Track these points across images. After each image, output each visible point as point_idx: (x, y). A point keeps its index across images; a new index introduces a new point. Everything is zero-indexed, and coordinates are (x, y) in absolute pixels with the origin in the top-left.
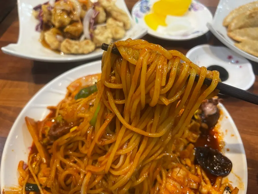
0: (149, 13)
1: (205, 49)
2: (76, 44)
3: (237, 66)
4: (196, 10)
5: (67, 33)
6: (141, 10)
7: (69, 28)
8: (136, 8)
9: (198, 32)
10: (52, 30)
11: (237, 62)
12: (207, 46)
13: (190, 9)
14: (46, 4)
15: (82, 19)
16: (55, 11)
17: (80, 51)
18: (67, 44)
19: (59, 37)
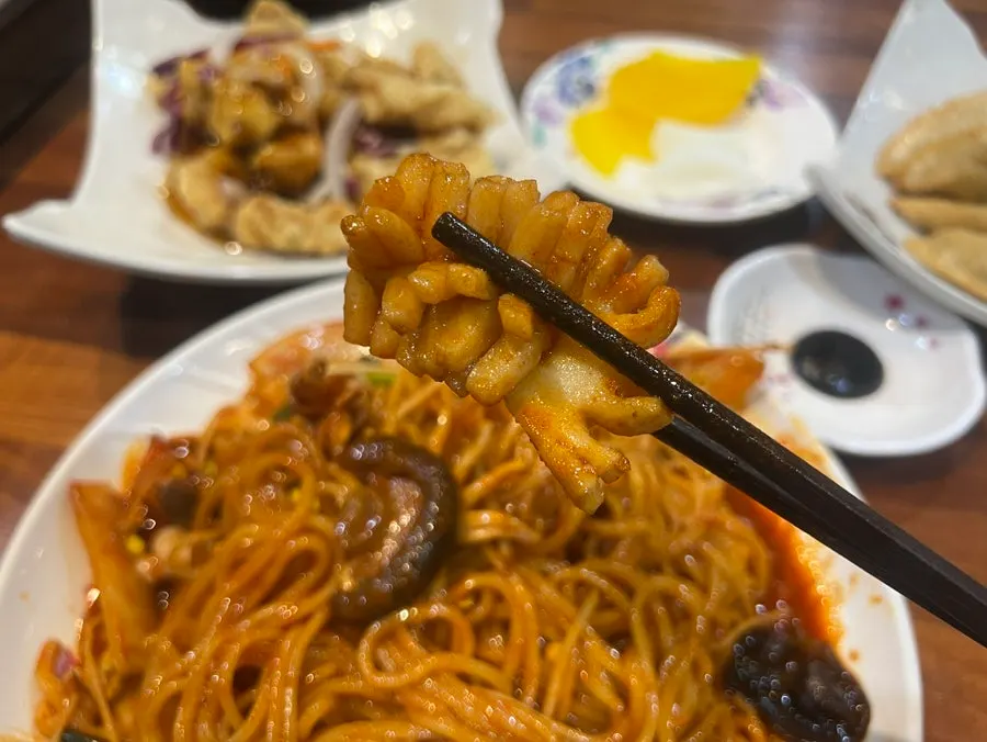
0: (596, 107)
1: (796, 263)
2: (294, 219)
3: (921, 341)
4: (774, 103)
5: (265, 171)
6: (564, 94)
7: (270, 154)
8: (544, 85)
9: (774, 192)
10: (211, 158)
11: (921, 324)
12: (804, 252)
13: (751, 101)
14: (199, 56)
15: (323, 121)
16: (227, 84)
17: (308, 244)
18: (258, 217)
19: (230, 187)
